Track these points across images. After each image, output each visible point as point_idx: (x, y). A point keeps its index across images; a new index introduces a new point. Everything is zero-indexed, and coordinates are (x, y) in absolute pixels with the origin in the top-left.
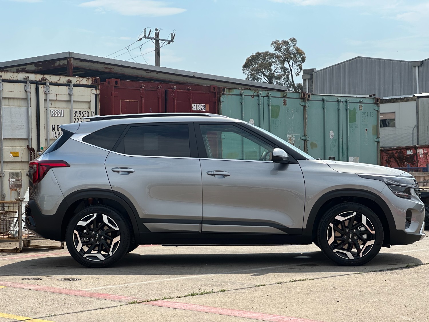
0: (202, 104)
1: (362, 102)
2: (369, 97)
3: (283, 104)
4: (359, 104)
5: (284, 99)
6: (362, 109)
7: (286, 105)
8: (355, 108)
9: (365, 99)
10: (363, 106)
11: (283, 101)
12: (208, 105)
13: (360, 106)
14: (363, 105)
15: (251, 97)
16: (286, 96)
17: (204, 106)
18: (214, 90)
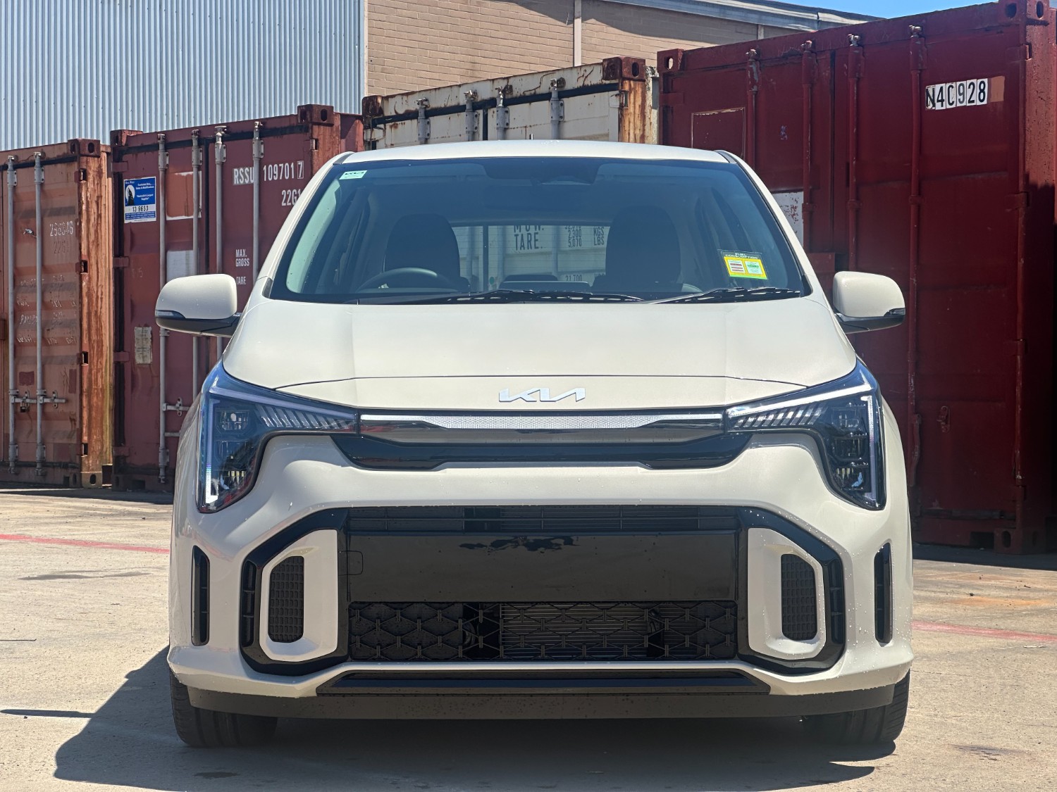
0: (975, 81)
12: (1000, 80)
17: (982, 88)
18: (1012, 16)
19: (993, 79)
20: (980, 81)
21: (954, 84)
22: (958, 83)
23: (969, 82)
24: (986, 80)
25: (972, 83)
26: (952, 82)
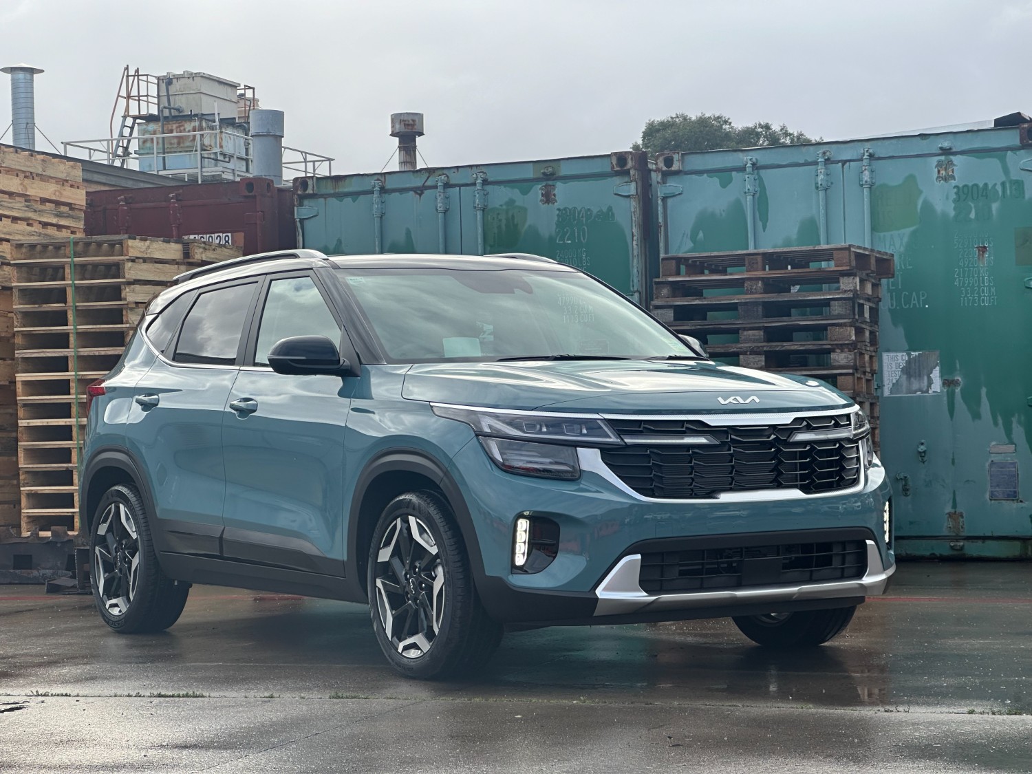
0: (221, 234)
1: (954, 150)
2: (995, 125)
3: (541, 201)
4: (935, 160)
5: (544, 184)
6: (953, 178)
7: (554, 201)
8: (911, 178)
9: (970, 134)
10: (955, 163)
11: (540, 192)
12: (242, 234)
13: (939, 164)
14: (955, 159)
15: (412, 193)
16: (552, 174)
17: (227, 239)
18: (251, 192)
19: (235, 234)
20: (224, 235)
21: (205, 236)
22: (208, 235)
23: (216, 235)
24: (229, 235)
25: (220, 237)
26: (203, 234)
